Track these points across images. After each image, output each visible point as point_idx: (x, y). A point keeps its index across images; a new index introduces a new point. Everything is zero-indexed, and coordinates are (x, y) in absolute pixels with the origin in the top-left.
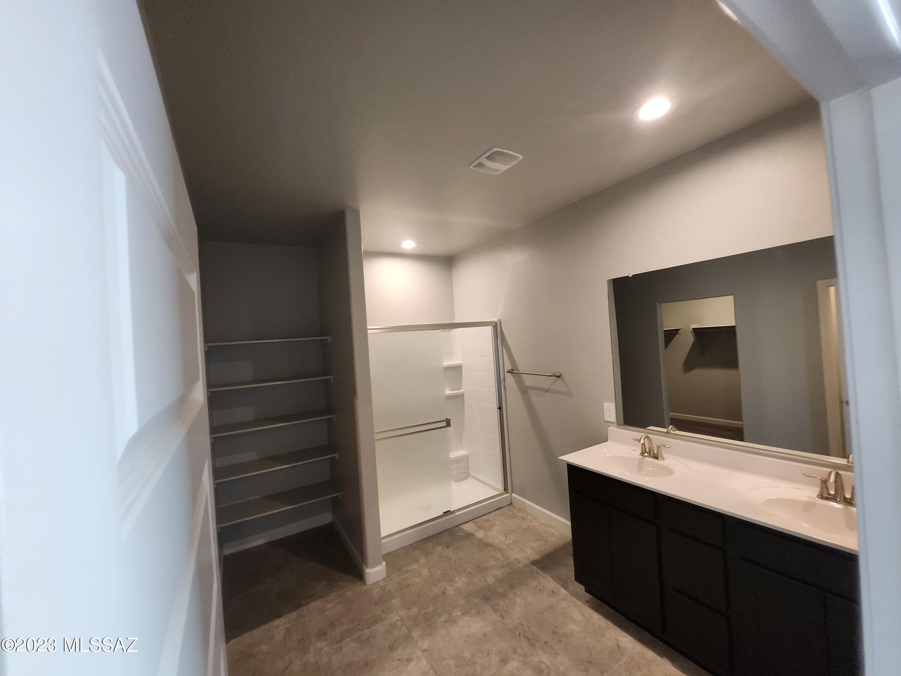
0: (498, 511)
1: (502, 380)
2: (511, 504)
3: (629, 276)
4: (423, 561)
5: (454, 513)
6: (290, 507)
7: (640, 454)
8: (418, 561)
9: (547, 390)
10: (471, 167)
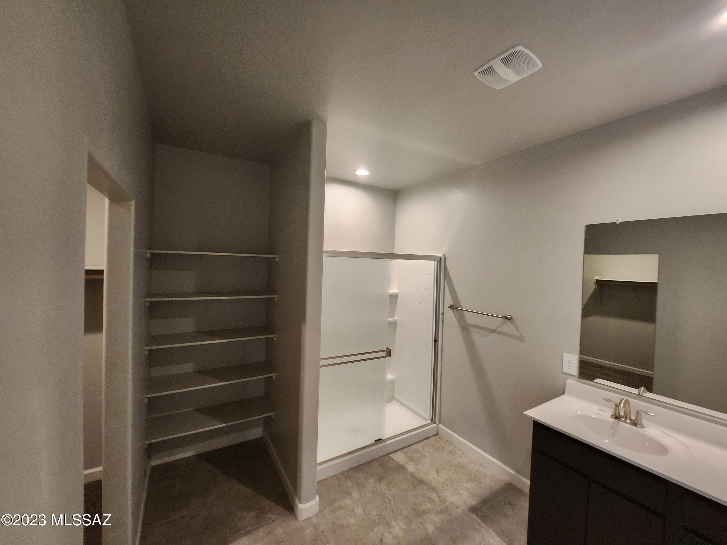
0: (425, 441)
1: (441, 314)
2: (437, 434)
3: (617, 223)
4: (356, 495)
5: (385, 442)
6: (223, 425)
7: (612, 416)
8: (350, 494)
9: (493, 331)
10: (476, 74)
